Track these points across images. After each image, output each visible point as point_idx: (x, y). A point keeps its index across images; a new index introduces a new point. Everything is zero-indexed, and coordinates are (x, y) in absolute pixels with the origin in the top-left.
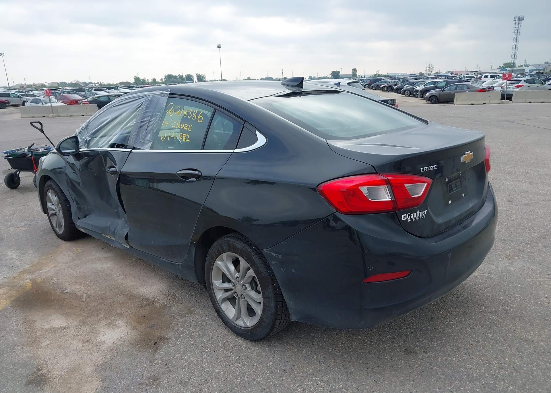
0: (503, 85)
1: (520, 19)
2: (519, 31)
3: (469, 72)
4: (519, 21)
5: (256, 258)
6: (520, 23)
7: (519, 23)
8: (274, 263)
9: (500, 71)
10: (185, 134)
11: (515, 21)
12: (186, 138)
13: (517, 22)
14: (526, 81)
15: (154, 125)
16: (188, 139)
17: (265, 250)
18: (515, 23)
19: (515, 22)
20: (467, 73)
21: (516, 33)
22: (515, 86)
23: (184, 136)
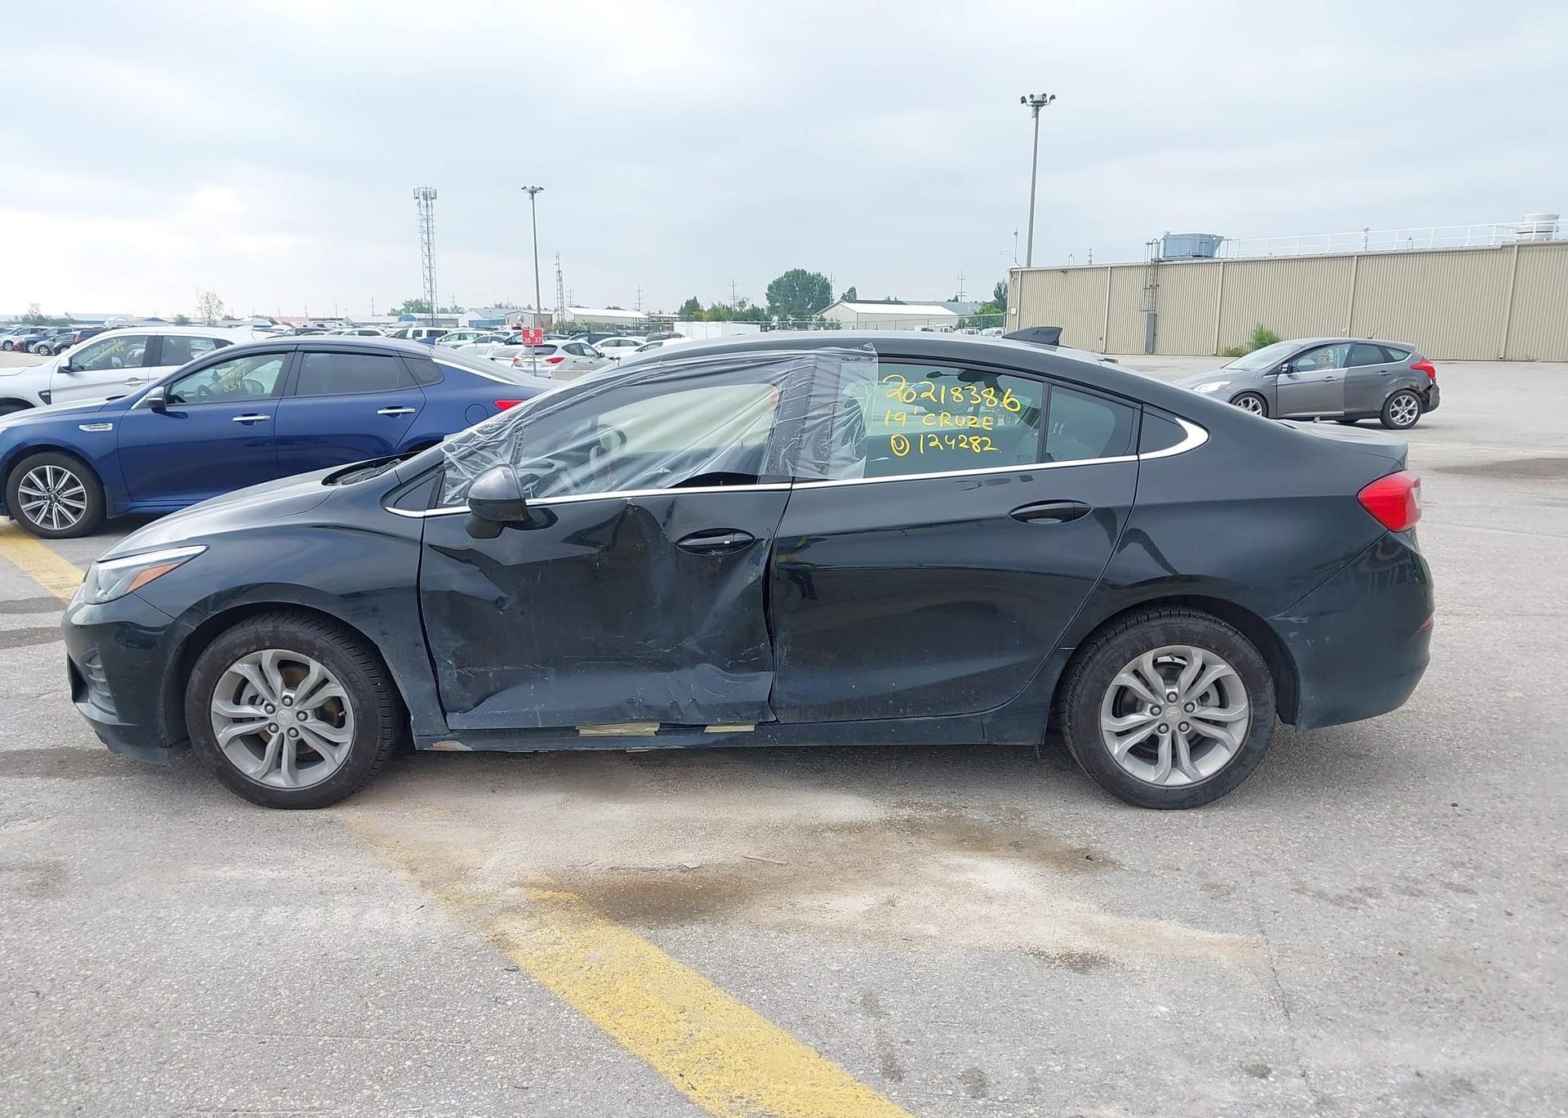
0: (517, 357)
1: (428, 196)
2: (430, 224)
3: (324, 320)
4: (427, 200)
5: (1238, 641)
6: (430, 205)
7: (427, 205)
8: (1292, 635)
9: (400, 320)
10: (977, 437)
11: (417, 198)
12: (983, 444)
13: (423, 203)
14: (566, 348)
15: (853, 424)
16: (990, 447)
17: (1276, 617)
18: (419, 204)
19: (417, 200)
20: (320, 322)
21: (426, 229)
22: (547, 360)
23: (974, 440)
